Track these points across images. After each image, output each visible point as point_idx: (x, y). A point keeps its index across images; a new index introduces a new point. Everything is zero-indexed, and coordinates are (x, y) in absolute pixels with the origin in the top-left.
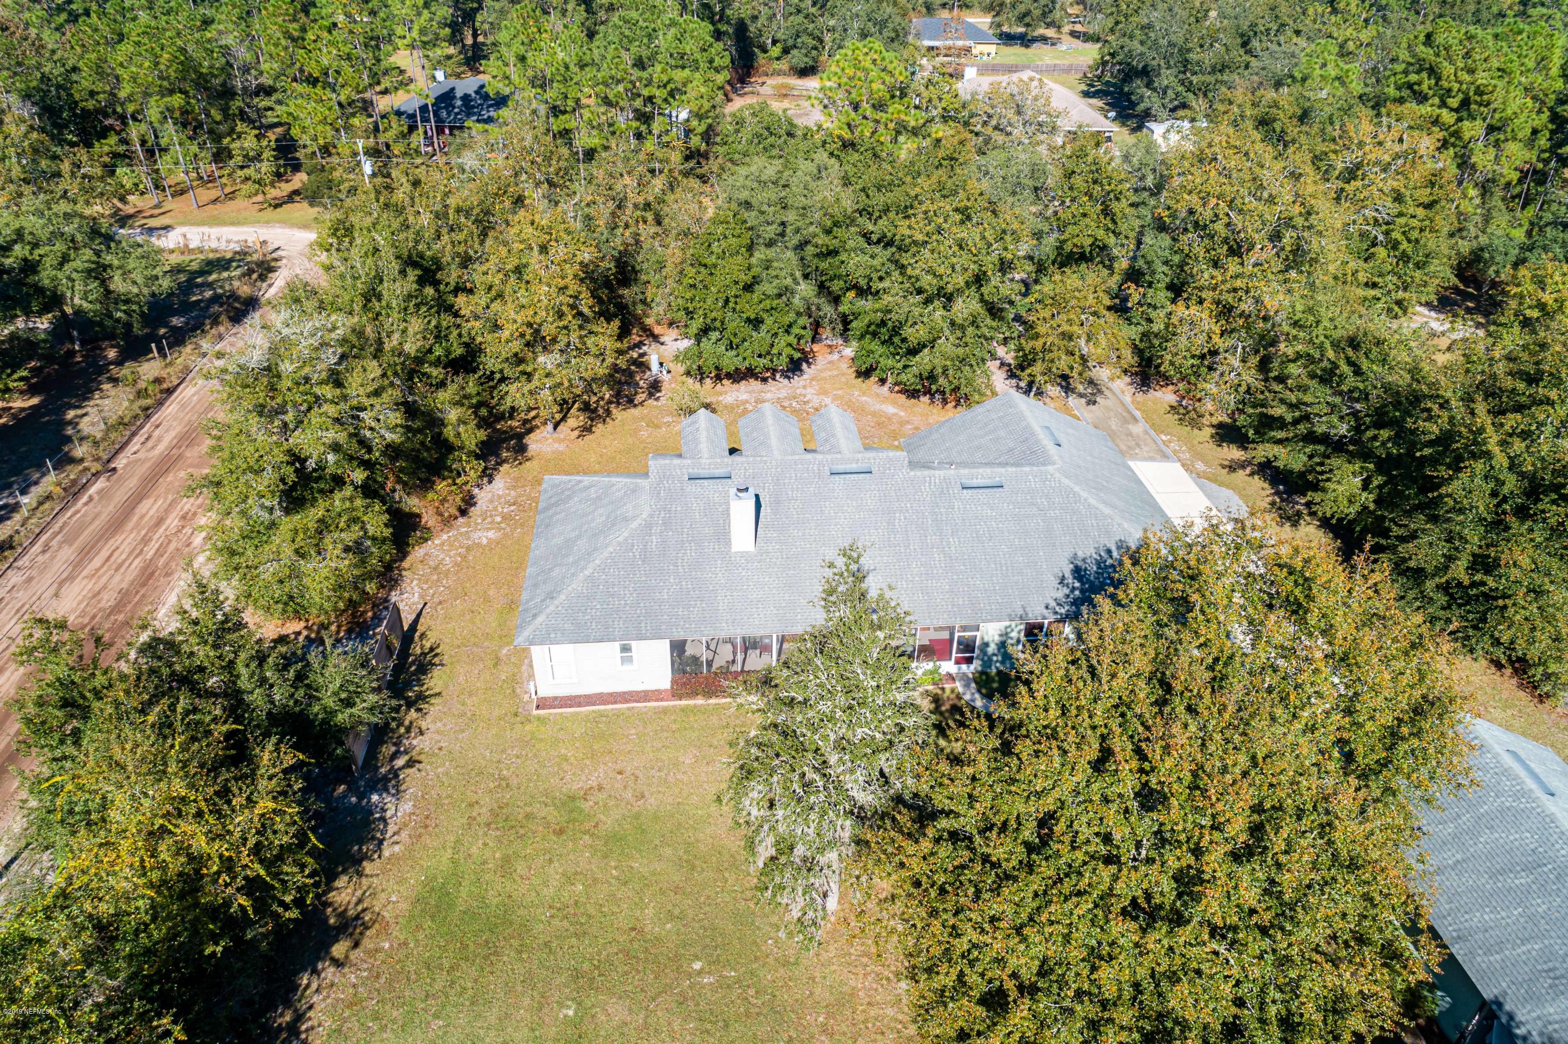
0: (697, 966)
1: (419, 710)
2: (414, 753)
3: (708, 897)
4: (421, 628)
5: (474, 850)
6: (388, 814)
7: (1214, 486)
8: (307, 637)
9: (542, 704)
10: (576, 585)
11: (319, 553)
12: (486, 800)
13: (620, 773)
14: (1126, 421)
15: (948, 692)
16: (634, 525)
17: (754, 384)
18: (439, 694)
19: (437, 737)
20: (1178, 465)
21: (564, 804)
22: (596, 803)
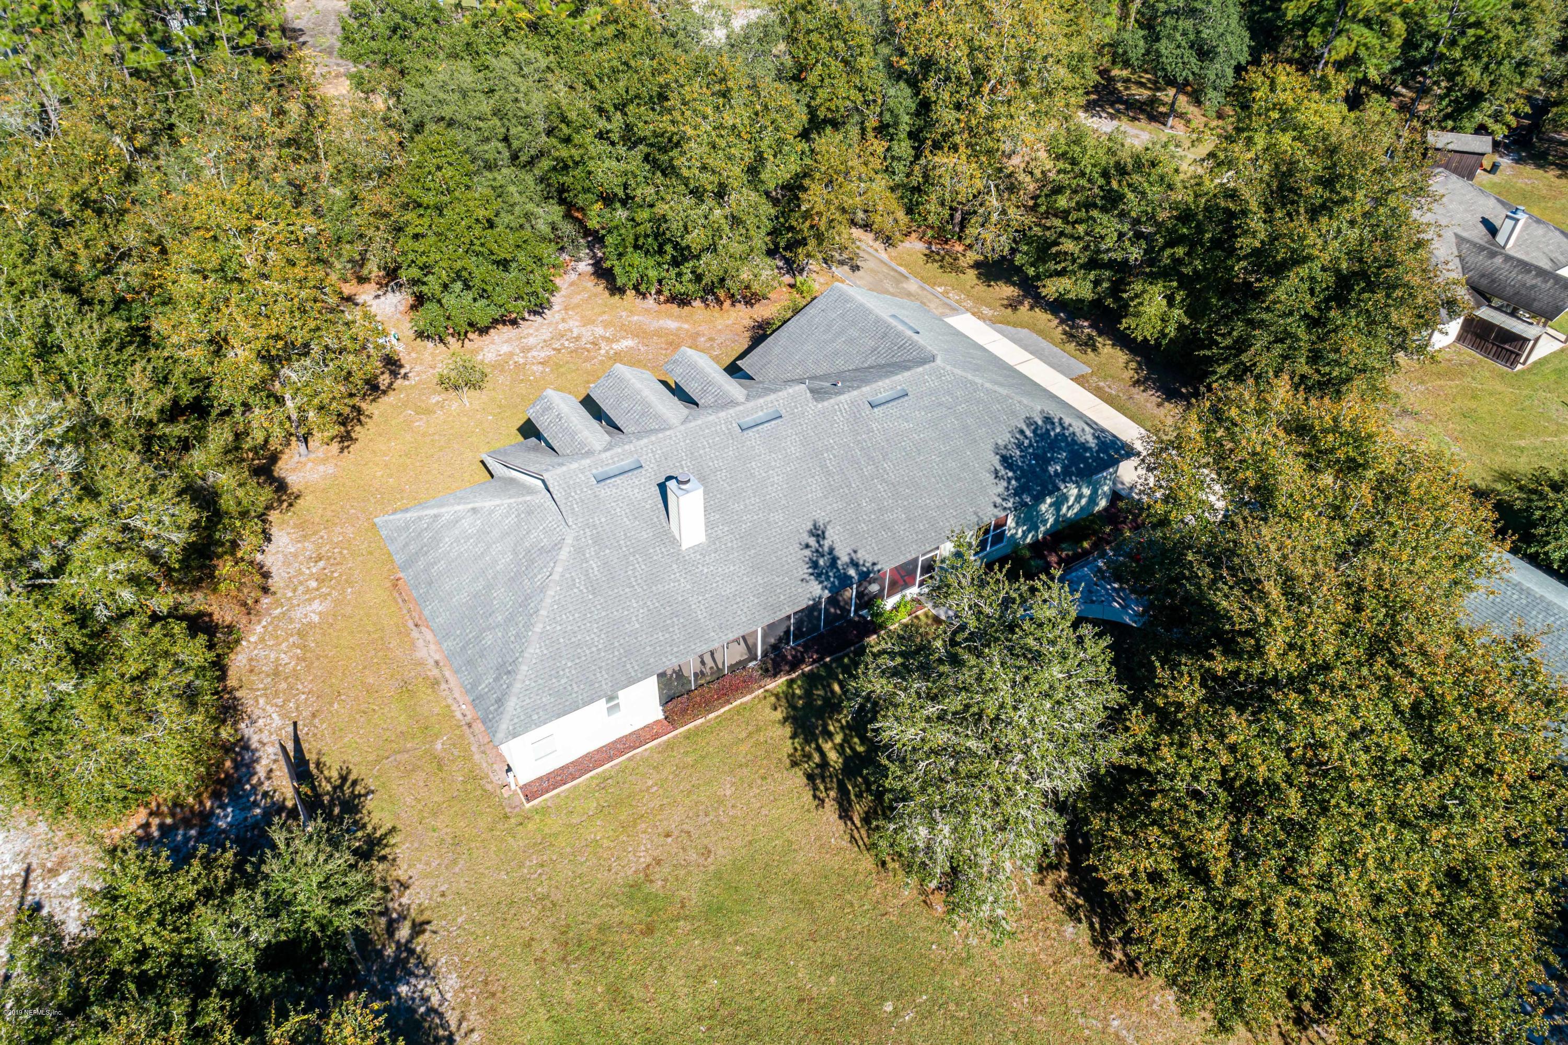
0: (889, 1007)
1: (383, 858)
2: (413, 913)
3: (848, 930)
4: (311, 757)
5: (568, 995)
6: (435, 1001)
7: (1010, 328)
8: (161, 826)
9: (531, 791)
10: (533, 650)
11: (150, 719)
12: (540, 931)
13: (668, 836)
14: (898, 282)
15: (923, 618)
16: (564, 554)
17: (506, 331)
18: (393, 830)
19: (429, 882)
20: (969, 315)
21: (631, 897)
22: (666, 880)
